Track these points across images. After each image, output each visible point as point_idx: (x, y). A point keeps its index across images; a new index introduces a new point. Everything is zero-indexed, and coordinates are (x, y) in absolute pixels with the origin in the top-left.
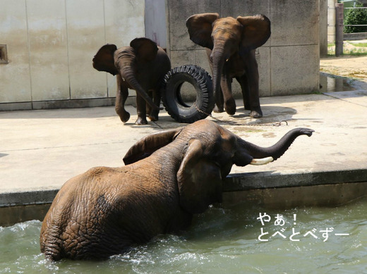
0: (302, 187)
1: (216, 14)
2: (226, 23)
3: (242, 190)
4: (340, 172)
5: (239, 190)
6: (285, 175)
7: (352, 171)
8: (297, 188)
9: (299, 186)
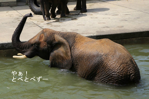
4: (108, 35)
7: (114, 34)
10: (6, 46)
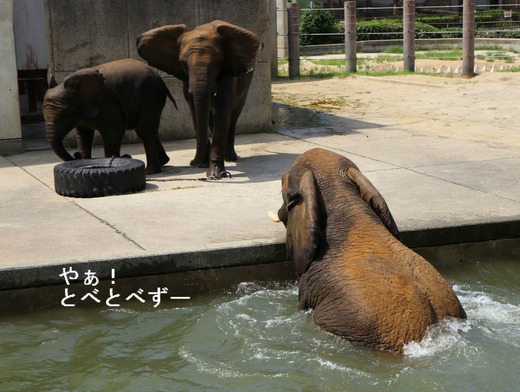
0: (261, 265)
1: (183, 26)
2: (202, 39)
6: (237, 249)
8: (253, 267)
9: (255, 264)
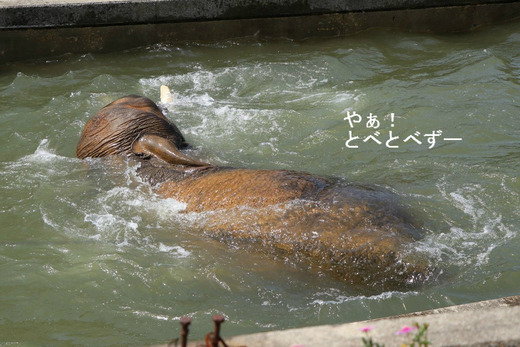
3: (311, 14)
5: (304, 15)
8: (399, 12)
9: (402, 8)
10: (103, 13)
